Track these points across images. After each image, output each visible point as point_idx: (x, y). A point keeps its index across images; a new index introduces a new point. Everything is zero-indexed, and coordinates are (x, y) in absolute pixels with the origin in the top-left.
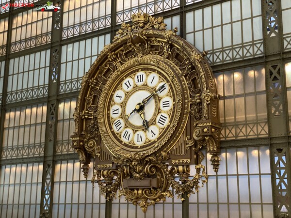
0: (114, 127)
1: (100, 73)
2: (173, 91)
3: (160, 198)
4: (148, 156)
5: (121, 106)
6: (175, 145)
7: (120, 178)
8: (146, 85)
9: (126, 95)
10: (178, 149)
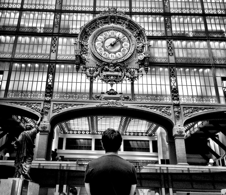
0: (98, 50)
1: (90, 27)
2: (129, 41)
3: (121, 81)
4: (119, 63)
5: (102, 42)
6: (130, 61)
7: (99, 72)
8: (116, 36)
9: (105, 38)
10: (131, 63)
